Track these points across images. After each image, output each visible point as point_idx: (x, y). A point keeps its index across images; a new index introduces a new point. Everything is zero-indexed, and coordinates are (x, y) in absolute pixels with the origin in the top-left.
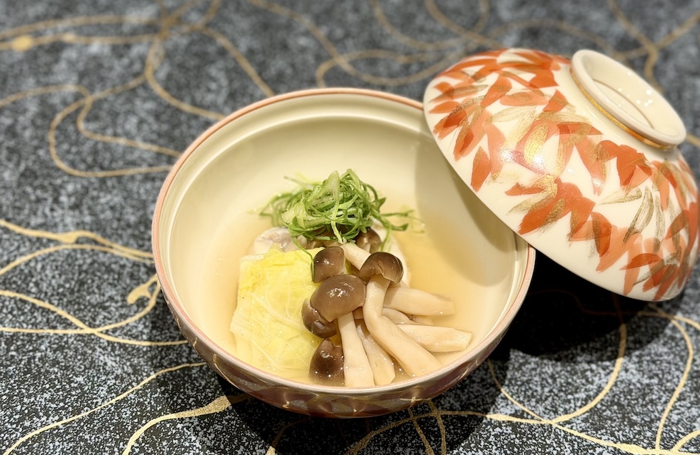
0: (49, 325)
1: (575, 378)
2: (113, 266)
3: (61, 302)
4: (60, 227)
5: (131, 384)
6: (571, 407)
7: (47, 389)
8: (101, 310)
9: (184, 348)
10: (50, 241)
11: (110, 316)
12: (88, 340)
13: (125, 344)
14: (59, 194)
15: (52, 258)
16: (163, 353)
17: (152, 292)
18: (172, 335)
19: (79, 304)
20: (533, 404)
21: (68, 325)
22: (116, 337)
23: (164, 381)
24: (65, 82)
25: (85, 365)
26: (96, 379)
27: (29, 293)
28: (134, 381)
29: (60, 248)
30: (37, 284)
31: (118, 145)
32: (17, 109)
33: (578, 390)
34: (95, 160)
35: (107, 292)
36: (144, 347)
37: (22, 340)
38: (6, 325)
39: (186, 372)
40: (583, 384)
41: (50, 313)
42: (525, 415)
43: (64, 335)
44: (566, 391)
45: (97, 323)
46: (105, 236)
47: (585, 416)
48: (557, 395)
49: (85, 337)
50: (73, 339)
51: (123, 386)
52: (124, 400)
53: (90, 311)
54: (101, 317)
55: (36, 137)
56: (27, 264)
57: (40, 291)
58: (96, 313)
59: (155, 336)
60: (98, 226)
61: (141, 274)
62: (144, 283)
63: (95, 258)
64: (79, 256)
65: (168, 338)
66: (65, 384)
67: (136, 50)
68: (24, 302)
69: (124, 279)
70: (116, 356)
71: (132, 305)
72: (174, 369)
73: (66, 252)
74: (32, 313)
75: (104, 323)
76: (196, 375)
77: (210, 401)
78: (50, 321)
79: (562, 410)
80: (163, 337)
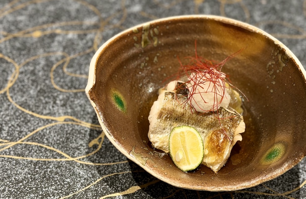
0: (53, 157)
1: (292, 175)
2: (82, 131)
3: (58, 147)
4: (57, 114)
5: (91, 182)
6: (291, 188)
7: (54, 185)
8: (77, 150)
9: (115, 166)
10: (52, 120)
11: (81, 153)
12: (71, 163)
13: (88, 165)
14: (56, 100)
15: (54, 128)
16: (106, 168)
17: (100, 142)
18: (109, 160)
19: (67, 147)
20: (274, 187)
21: (62, 157)
22: (84, 161)
23: (106, 180)
24: (57, 51)
25: (70, 174)
26: (75, 180)
27: (43, 143)
28: (93, 180)
29: (57, 124)
30: (47, 139)
31: (82, 78)
32: (35, 63)
33: (294, 181)
34: (72, 85)
35: (79, 142)
36: (97, 166)
37: (41, 164)
38: (34, 157)
39: (116, 176)
40: (296, 178)
41: (54, 152)
42: (270, 192)
43: (61, 161)
44: (289, 181)
45: (75, 155)
46: (77, 118)
47: (297, 191)
48: (284, 183)
49: (70, 162)
50: (64, 163)
51: (88, 183)
52: (89, 189)
53: (72, 151)
54: (77, 153)
55: (45, 75)
56: (42, 131)
57: (49, 142)
58: (74, 152)
59: (102, 161)
60: (74, 114)
61: (94, 134)
62: (96, 138)
63: (73, 127)
64: (66, 127)
65: (108, 162)
66: (61, 182)
67: (89, 37)
68: (42, 147)
69: (87, 136)
70: (84, 170)
71: (91, 148)
72: (111, 175)
73: (60, 125)
74: (46, 152)
75: (78, 155)
76: (121, 178)
77: (128, 189)
78: (54, 155)
79: (287, 189)
80: (106, 161)
